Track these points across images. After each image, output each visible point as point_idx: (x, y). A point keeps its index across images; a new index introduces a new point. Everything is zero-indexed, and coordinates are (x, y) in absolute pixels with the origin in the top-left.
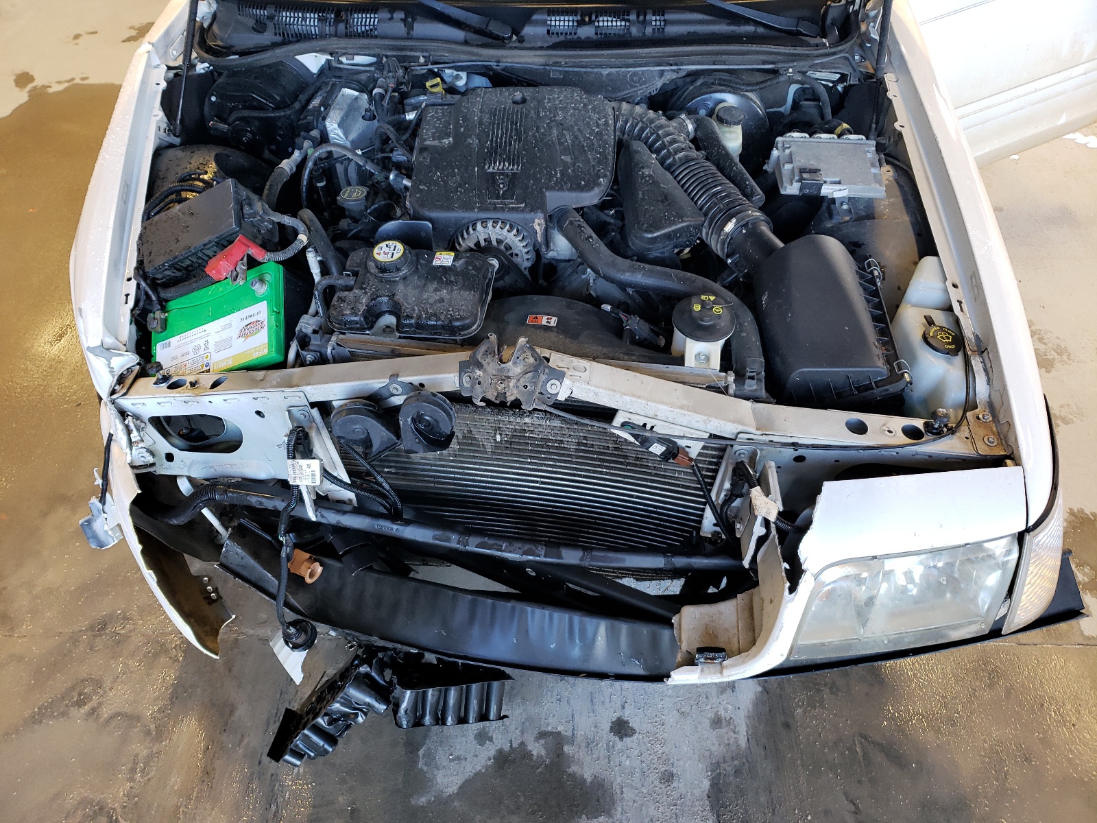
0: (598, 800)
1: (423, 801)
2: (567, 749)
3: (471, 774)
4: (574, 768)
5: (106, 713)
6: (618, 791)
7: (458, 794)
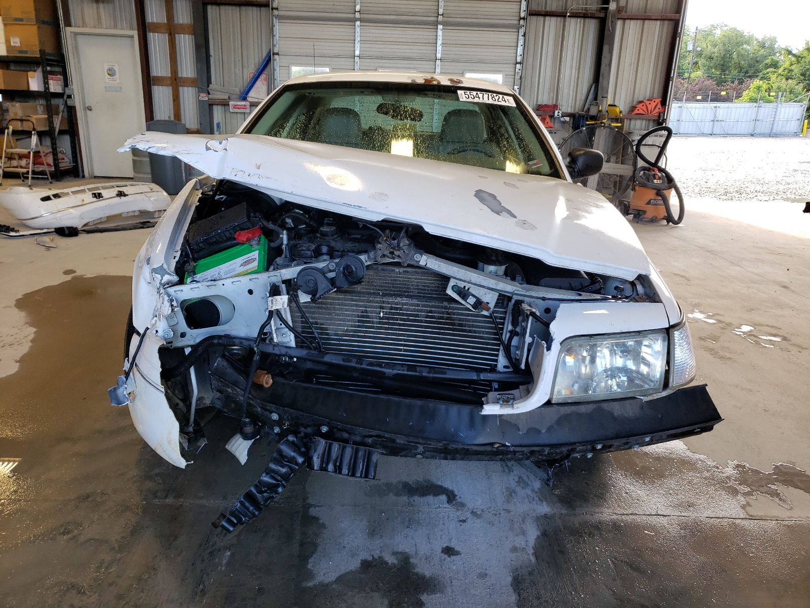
0: (435, 586)
1: (310, 584)
2: (412, 560)
3: (345, 572)
4: (416, 570)
5: (82, 539)
6: (449, 582)
7: (335, 581)
